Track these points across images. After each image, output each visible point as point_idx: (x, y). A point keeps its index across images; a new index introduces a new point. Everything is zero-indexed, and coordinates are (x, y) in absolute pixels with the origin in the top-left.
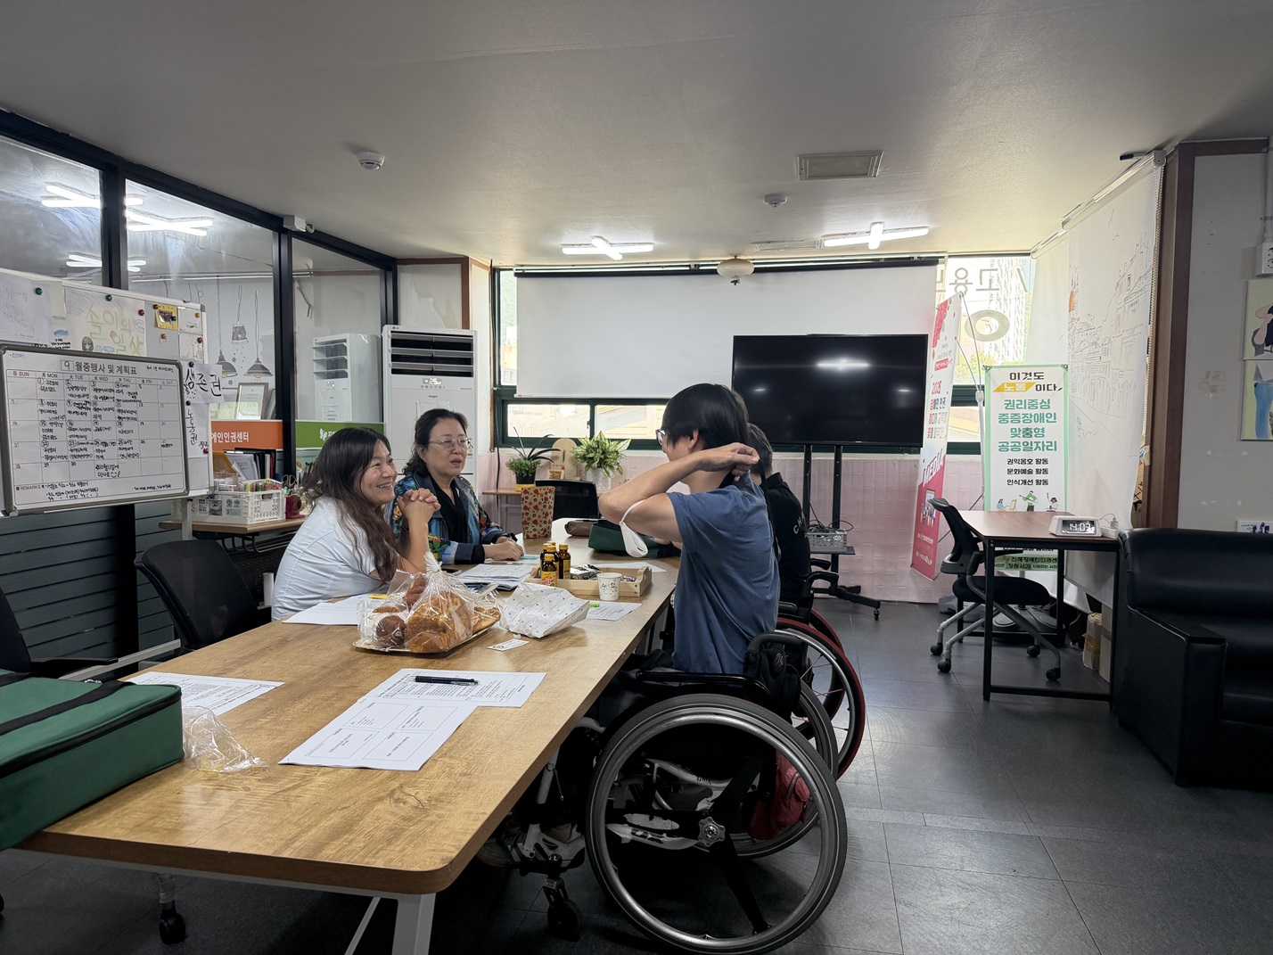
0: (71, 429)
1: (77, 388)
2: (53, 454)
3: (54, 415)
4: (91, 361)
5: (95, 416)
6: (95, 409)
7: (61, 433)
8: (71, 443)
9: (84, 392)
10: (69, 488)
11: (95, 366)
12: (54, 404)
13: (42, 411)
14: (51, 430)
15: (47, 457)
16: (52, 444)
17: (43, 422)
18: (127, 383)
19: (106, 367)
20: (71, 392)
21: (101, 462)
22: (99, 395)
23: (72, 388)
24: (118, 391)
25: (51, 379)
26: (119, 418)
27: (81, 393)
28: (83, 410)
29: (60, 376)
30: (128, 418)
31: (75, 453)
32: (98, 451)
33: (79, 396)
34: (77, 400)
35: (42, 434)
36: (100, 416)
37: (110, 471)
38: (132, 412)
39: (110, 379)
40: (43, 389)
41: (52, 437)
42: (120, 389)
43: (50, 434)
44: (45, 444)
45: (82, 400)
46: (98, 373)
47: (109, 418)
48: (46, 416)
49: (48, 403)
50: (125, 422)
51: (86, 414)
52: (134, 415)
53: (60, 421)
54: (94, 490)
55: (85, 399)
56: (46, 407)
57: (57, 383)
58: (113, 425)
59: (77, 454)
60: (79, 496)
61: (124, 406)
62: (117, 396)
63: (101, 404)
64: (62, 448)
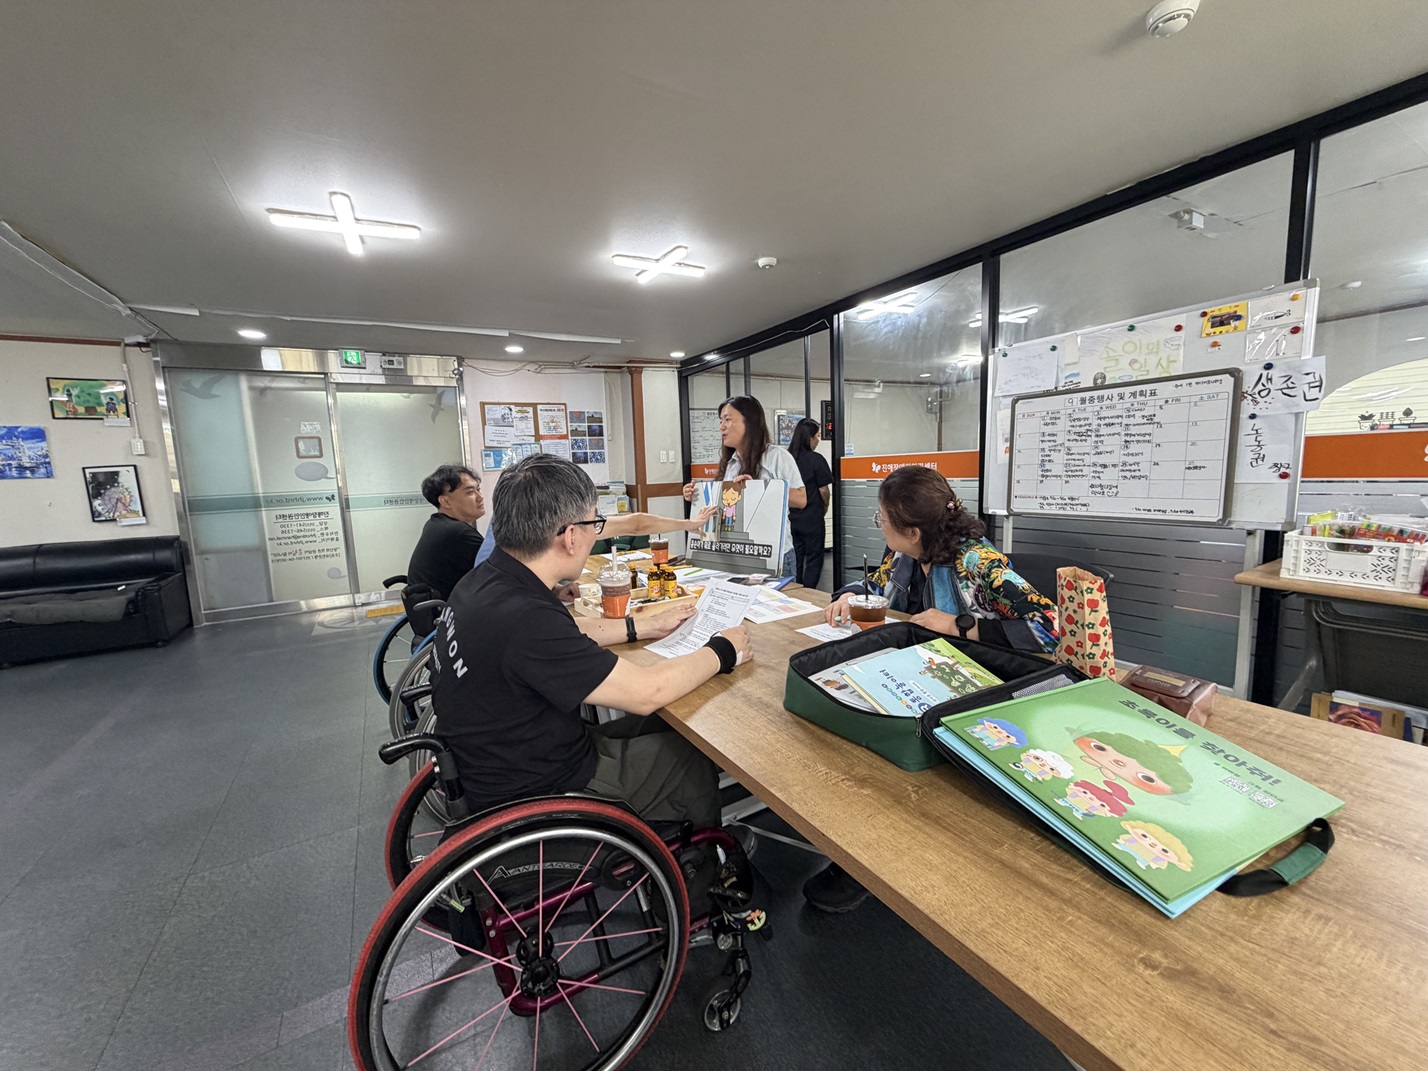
0: (1068, 454)
1: (1079, 420)
2: (1049, 474)
3: (1053, 444)
4: (1105, 393)
5: (1096, 442)
6: (1097, 436)
7: (1059, 458)
8: (1066, 465)
9: (1086, 422)
10: (1060, 501)
11: (1102, 397)
12: (1054, 435)
13: (1043, 441)
14: (1049, 456)
15: (1043, 476)
16: (1048, 466)
17: (1043, 450)
18: (1140, 407)
20: (1073, 423)
21: (1097, 482)
22: (1103, 422)
23: (1074, 420)
24: (1129, 417)
25: (1054, 416)
26: (1126, 441)
27: (1082, 423)
28: (1083, 438)
29: (1062, 412)
30: (1138, 441)
31: (1070, 473)
32: (1095, 472)
33: (1080, 426)
34: (1078, 429)
35: (1041, 458)
36: (1102, 442)
37: (1106, 490)
38: (1145, 435)
39: (1118, 406)
40: (1046, 424)
41: (1050, 461)
42: (1132, 413)
43: (1047, 458)
44: (1042, 465)
45: (1083, 429)
46: (1105, 403)
47: (1113, 443)
48: (1046, 445)
49: (1049, 435)
50: (1131, 445)
51: (1086, 440)
52: (1147, 438)
53: (1059, 448)
54: (1085, 505)
55: (1087, 427)
56: (1047, 438)
57: (1059, 418)
58: (1116, 449)
59: (1072, 473)
60: (1068, 508)
61: (1133, 430)
62: (1125, 421)
63: (1104, 430)
64: (1057, 468)
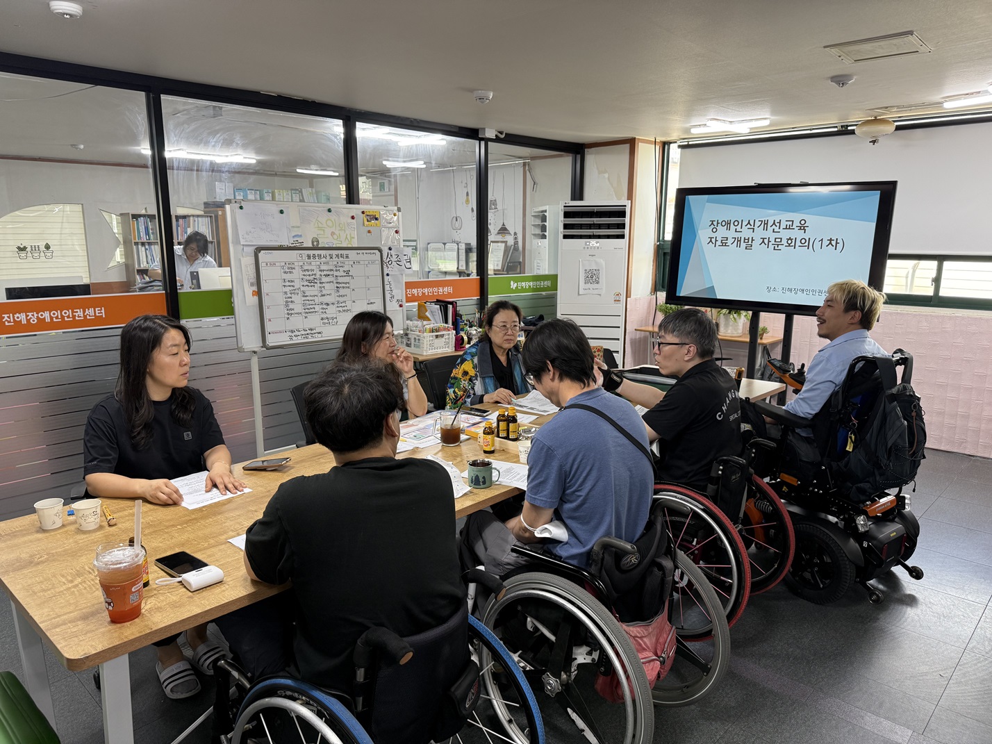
0: (304, 296)
1: (308, 270)
2: (293, 312)
3: (293, 288)
4: (316, 252)
5: (320, 287)
6: (320, 283)
7: (298, 299)
8: (304, 305)
9: (312, 272)
10: (303, 332)
11: (320, 256)
12: (292, 281)
13: (284, 286)
14: (291, 298)
15: (288, 314)
16: (291, 306)
17: (286, 293)
18: (342, 265)
19: (328, 255)
20: (304, 273)
21: (324, 316)
22: (323, 273)
23: (305, 271)
24: (337, 271)
25: (290, 266)
26: (337, 287)
27: (310, 273)
28: (312, 284)
29: (296, 264)
30: (343, 287)
31: (307, 310)
32: (323, 309)
33: (309, 275)
34: (308, 278)
35: (285, 300)
36: (324, 287)
37: (331, 321)
38: (346, 283)
39: (331, 263)
40: (285, 273)
41: (292, 302)
42: (338, 269)
43: (290, 300)
44: (287, 306)
45: (311, 278)
46: (322, 260)
47: (329, 288)
48: (287, 289)
49: (289, 281)
50: (341, 290)
51: (314, 286)
52: (347, 285)
53: (297, 291)
54: (320, 333)
55: (314, 276)
56: (287, 284)
57: (294, 268)
58: (333, 292)
59: (309, 311)
60: (310, 337)
61: (340, 280)
62: (335, 273)
63: (324, 279)
64: (298, 307)
